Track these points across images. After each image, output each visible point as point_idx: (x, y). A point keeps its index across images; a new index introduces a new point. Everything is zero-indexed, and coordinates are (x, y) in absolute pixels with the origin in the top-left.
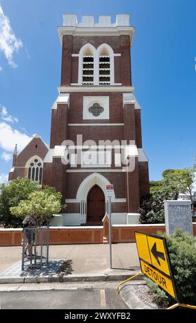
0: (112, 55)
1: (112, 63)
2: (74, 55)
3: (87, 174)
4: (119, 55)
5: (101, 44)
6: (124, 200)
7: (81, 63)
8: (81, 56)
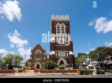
0: (65, 26)
1: (65, 28)
2: (55, 26)
3: (60, 58)
4: (67, 27)
5: (62, 23)
6: (69, 65)
7: (57, 28)
8: (57, 26)
